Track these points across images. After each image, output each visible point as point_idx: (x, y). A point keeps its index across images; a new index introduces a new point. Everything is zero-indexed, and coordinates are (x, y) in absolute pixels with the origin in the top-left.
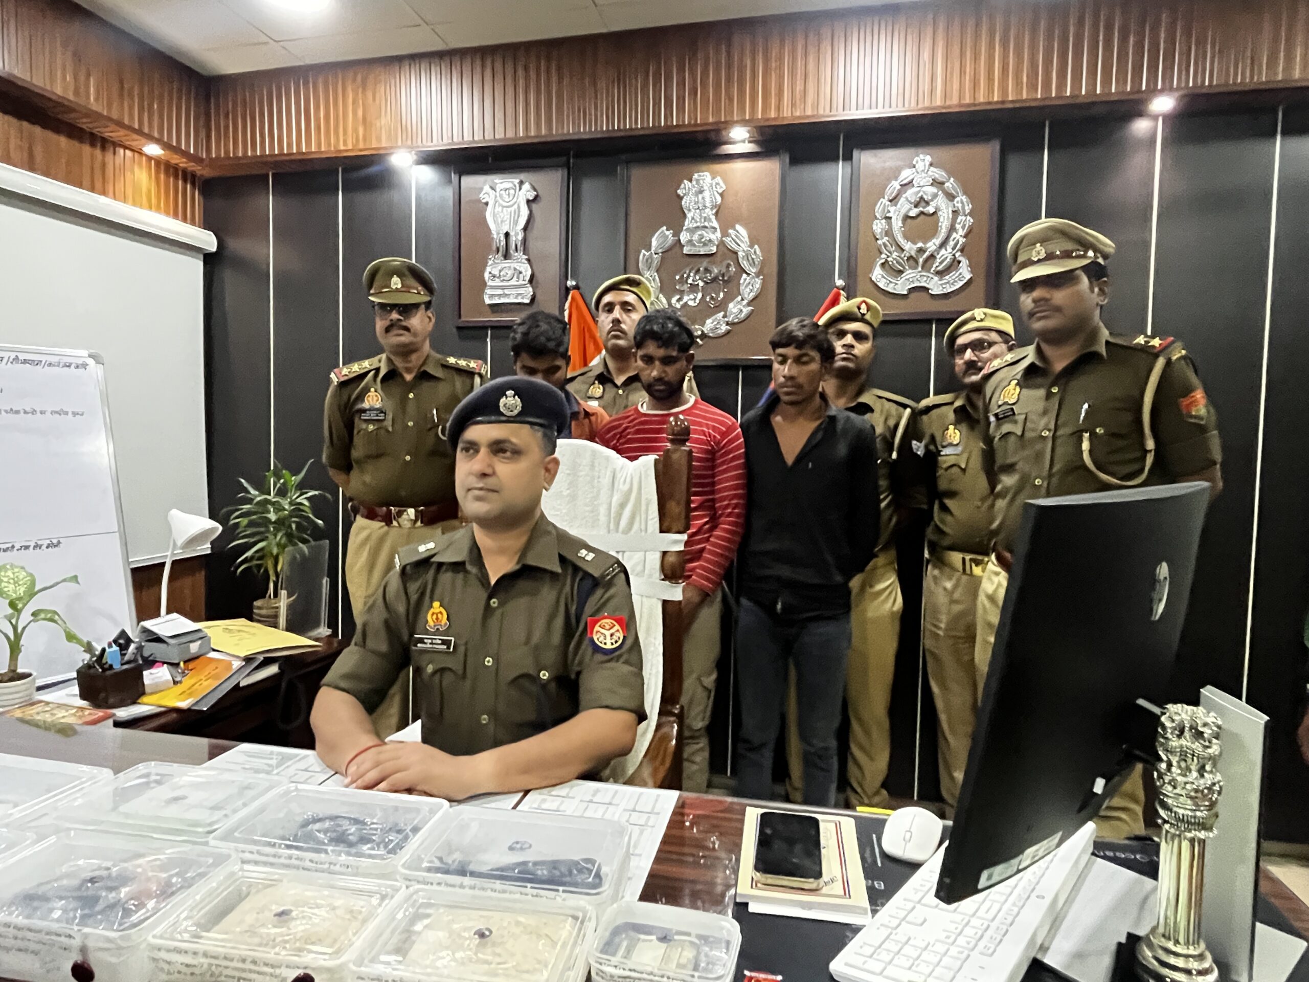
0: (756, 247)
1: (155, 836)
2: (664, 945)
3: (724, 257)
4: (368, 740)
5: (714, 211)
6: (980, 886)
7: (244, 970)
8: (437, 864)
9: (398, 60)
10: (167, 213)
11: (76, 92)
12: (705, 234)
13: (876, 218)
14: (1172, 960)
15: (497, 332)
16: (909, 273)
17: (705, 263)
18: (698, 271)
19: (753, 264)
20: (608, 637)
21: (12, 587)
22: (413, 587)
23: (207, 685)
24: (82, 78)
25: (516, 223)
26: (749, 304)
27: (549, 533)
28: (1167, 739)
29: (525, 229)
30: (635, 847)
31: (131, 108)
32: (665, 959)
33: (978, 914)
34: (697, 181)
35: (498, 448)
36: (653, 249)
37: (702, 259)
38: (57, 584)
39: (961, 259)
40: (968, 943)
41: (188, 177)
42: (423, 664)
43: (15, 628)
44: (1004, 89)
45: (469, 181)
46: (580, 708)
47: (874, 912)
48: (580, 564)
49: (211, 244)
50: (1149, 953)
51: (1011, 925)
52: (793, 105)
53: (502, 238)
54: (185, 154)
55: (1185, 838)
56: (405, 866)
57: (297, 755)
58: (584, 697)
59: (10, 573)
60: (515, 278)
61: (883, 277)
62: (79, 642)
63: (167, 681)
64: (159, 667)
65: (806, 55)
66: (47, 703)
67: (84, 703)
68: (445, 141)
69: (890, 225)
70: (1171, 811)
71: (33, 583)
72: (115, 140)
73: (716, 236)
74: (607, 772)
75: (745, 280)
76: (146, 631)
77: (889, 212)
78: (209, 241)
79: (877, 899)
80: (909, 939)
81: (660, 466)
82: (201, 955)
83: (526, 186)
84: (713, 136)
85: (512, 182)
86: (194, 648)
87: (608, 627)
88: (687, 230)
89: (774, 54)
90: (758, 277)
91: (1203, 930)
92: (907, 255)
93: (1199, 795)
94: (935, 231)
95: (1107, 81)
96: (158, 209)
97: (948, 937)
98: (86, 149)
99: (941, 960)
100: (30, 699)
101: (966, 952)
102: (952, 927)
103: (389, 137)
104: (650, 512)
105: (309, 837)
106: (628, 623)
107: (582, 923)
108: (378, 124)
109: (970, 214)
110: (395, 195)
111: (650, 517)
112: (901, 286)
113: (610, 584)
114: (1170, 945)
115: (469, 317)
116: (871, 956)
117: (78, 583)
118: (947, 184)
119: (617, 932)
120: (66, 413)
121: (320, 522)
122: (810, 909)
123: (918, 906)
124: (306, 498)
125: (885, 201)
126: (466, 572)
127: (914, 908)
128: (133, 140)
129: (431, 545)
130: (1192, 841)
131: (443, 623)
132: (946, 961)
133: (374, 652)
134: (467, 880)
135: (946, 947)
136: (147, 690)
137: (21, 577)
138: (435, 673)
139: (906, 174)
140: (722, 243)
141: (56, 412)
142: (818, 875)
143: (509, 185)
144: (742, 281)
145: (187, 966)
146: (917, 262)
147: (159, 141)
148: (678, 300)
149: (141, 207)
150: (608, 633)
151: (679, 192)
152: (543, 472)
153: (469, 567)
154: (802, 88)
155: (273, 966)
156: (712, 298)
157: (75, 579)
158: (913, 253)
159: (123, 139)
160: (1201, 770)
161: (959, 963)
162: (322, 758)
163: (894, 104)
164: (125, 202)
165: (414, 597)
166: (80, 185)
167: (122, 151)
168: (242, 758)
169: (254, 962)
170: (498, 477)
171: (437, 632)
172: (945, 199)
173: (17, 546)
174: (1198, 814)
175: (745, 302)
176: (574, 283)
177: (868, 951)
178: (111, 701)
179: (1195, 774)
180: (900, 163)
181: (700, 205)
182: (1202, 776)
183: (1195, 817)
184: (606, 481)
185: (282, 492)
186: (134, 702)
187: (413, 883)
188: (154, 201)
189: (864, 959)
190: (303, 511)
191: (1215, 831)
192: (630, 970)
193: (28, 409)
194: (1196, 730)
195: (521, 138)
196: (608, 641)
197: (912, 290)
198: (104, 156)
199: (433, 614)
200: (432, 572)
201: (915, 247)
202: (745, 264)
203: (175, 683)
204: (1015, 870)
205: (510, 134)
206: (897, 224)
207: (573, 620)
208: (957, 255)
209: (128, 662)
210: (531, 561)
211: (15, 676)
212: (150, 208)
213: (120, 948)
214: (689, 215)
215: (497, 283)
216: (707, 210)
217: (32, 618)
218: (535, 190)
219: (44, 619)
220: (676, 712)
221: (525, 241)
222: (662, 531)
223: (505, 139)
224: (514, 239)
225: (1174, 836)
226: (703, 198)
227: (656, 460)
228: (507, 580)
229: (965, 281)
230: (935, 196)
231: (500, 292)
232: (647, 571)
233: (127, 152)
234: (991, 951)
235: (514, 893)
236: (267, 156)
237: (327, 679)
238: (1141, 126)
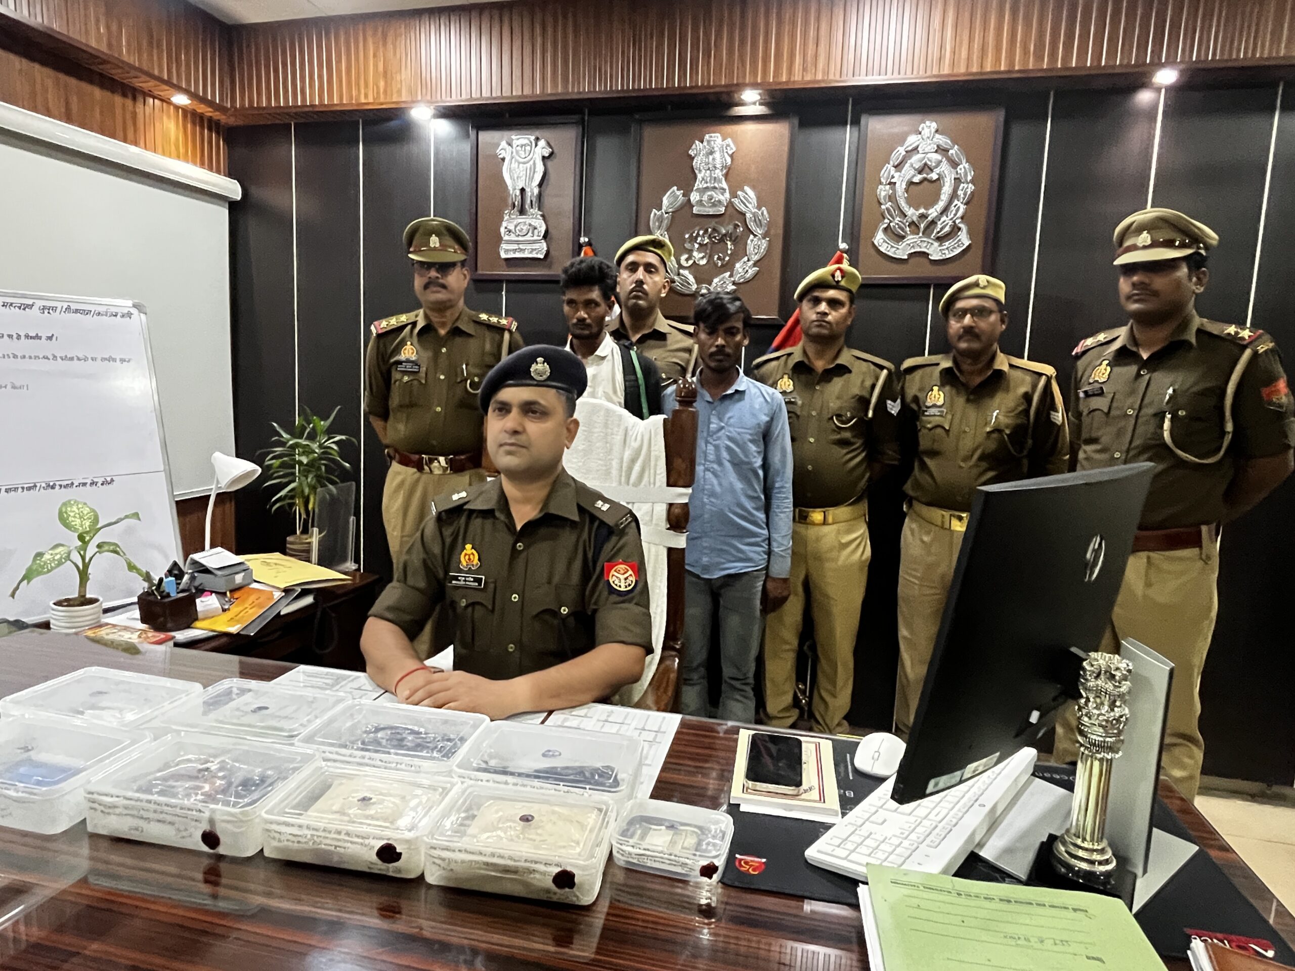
0: (763, 208)
1: (248, 738)
2: (671, 832)
3: (731, 218)
4: (412, 664)
5: (725, 171)
6: (928, 791)
7: (339, 840)
8: (484, 766)
9: (418, 14)
10: (195, 163)
11: (110, 45)
12: (715, 195)
13: (881, 183)
14: (1081, 853)
15: (511, 285)
16: (911, 239)
17: (713, 222)
18: (706, 231)
19: (759, 224)
20: (623, 581)
21: (78, 521)
22: (448, 532)
23: (252, 613)
24: (114, 28)
25: (532, 179)
26: (755, 265)
27: (568, 485)
28: (1086, 680)
29: (540, 185)
30: (646, 758)
31: (160, 59)
32: (673, 843)
33: (930, 817)
34: (709, 142)
35: (529, 409)
36: (664, 208)
37: (710, 220)
38: (122, 520)
39: (961, 225)
40: (918, 838)
41: (213, 125)
42: (457, 599)
43: (83, 558)
44: (1011, 61)
45: (486, 137)
46: (597, 642)
47: (844, 814)
48: (597, 514)
49: (235, 192)
50: (1063, 849)
51: (955, 826)
52: (805, 69)
53: (518, 193)
54: (211, 104)
55: (1096, 758)
56: (459, 766)
57: (350, 676)
58: (600, 633)
59: (75, 508)
60: (530, 234)
61: (885, 241)
62: (139, 571)
63: (216, 608)
64: (206, 596)
65: (818, 19)
66: (114, 626)
67: (144, 626)
68: (464, 97)
69: (894, 190)
70: (1086, 737)
71: (96, 520)
72: (146, 90)
73: (725, 197)
74: (617, 697)
75: (752, 241)
76: (195, 563)
77: (893, 177)
78: (233, 189)
79: (847, 804)
80: (871, 834)
81: (669, 427)
82: (305, 827)
83: (542, 143)
84: (724, 98)
85: (528, 139)
86: (239, 578)
87: (622, 572)
88: (698, 190)
89: (787, 17)
90: (764, 238)
91: (1107, 831)
92: (910, 220)
93: (1109, 725)
94: (936, 199)
95: (1112, 52)
96: (186, 160)
97: (902, 833)
98: (118, 100)
99: (894, 850)
100: (99, 621)
101: (916, 845)
102: (906, 826)
103: (410, 91)
104: (658, 468)
105: (377, 742)
106: (640, 569)
107: (606, 814)
108: (398, 78)
109: (972, 182)
110: (414, 149)
111: (658, 472)
112: (901, 251)
113: (622, 533)
114: (1079, 842)
115: (484, 271)
116: (839, 846)
117: (139, 519)
118: (951, 152)
119: (632, 822)
120: (114, 360)
121: (347, 465)
122: (791, 810)
123: (880, 810)
124: (333, 442)
125: (889, 167)
126: (494, 517)
127: (877, 811)
128: (162, 91)
129: (464, 494)
130: (1101, 760)
131: (475, 563)
132: (898, 850)
133: (413, 588)
134: (510, 779)
135: (900, 840)
136: (200, 616)
137: (85, 512)
138: (467, 607)
139: (912, 140)
140: (730, 204)
141: (106, 359)
142: (799, 784)
143: (526, 141)
144: (749, 242)
145: (295, 836)
146: (918, 227)
147: (187, 91)
148: (687, 260)
149: (170, 156)
150: (622, 577)
151: (691, 152)
152: (565, 431)
153: (497, 514)
154: (814, 52)
155: (363, 838)
156: (719, 258)
157: (136, 516)
158: (915, 219)
159: (152, 89)
160: (1112, 705)
161: (909, 852)
162: (372, 678)
163: (902, 72)
164: (155, 152)
165: (448, 541)
166: (113, 136)
167: (151, 100)
168: (302, 677)
169: (348, 834)
170: (528, 435)
171: (470, 571)
172: (949, 168)
173: (76, 484)
174: (1108, 739)
175: (751, 263)
176: (587, 240)
177: (838, 842)
178: (169, 625)
179: (1106, 708)
180: (906, 129)
181: (710, 166)
182: (1112, 710)
183: (1104, 742)
184: (619, 438)
185: (312, 437)
186: (188, 626)
187: (466, 780)
188: (182, 150)
189: (833, 848)
190: (331, 454)
191: (1120, 753)
192: (645, 849)
193: (81, 356)
194: (1111, 674)
195: (537, 96)
196: (623, 585)
197: (911, 255)
198: (134, 107)
199: (466, 555)
200: (463, 520)
201: (917, 213)
202: (752, 226)
203: (224, 610)
204: (958, 779)
205: (527, 91)
206: (901, 187)
207: (591, 564)
208: (957, 221)
209: (183, 591)
210: (553, 511)
211: (84, 601)
212: (178, 157)
213: (241, 821)
214: (700, 176)
215: (513, 237)
216: (717, 171)
217: (97, 550)
218: (551, 147)
219: (108, 551)
220: (677, 647)
221: (540, 196)
222: (669, 485)
223: (523, 96)
224: (529, 194)
225: (1088, 756)
226: (714, 159)
227: (665, 420)
228: (530, 526)
229: (964, 247)
230: (939, 163)
231: (515, 247)
232: (654, 522)
233: (156, 101)
234: (936, 844)
235: (548, 789)
236: (290, 107)
237: (373, 610)
238: (1144, 97)
